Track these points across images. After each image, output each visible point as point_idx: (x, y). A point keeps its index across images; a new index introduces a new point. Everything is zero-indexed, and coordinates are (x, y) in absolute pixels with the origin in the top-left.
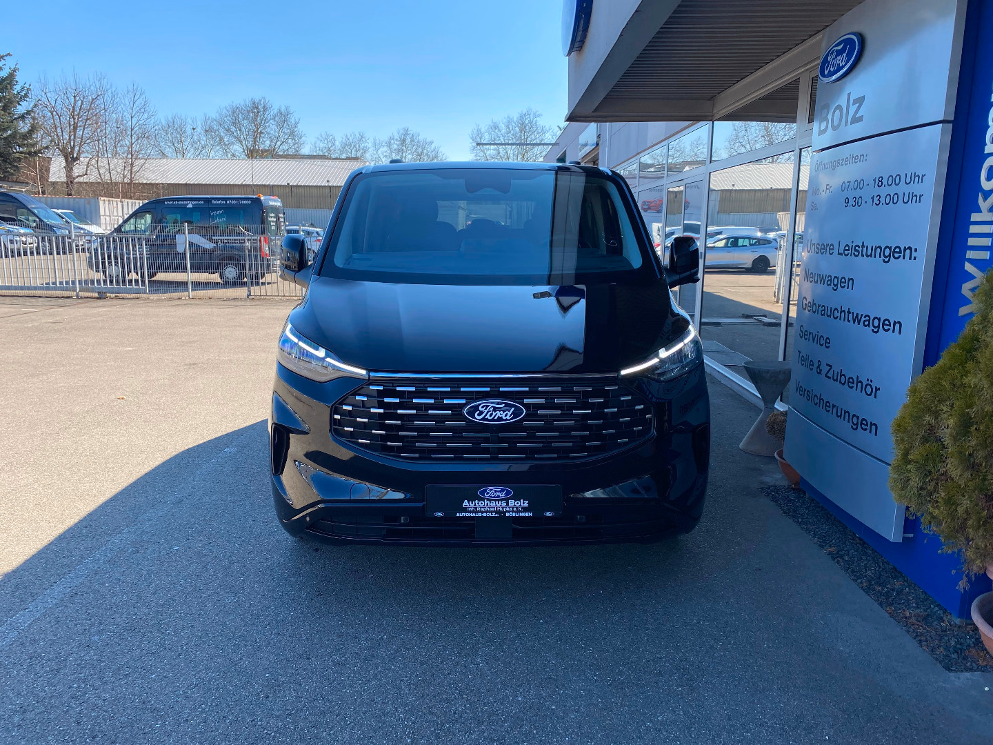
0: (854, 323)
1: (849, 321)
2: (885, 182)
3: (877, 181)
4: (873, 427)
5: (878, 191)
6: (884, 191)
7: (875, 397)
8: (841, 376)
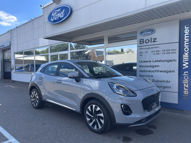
0: (161, 72)
1: (159, 72)
2: (166, 50)
3: (163, 51)
4: (170, 87)
5: (163, 52)
6: (165, 52)
7: (169, 82)
8: (158, 81)
